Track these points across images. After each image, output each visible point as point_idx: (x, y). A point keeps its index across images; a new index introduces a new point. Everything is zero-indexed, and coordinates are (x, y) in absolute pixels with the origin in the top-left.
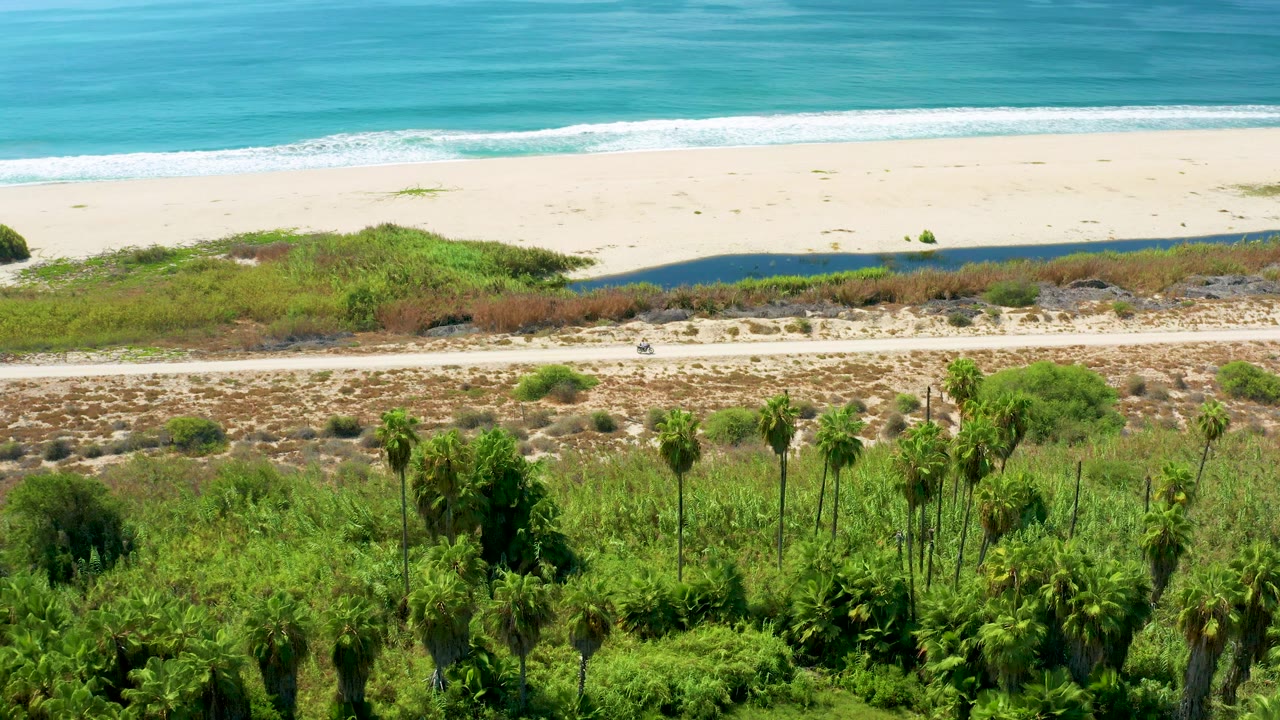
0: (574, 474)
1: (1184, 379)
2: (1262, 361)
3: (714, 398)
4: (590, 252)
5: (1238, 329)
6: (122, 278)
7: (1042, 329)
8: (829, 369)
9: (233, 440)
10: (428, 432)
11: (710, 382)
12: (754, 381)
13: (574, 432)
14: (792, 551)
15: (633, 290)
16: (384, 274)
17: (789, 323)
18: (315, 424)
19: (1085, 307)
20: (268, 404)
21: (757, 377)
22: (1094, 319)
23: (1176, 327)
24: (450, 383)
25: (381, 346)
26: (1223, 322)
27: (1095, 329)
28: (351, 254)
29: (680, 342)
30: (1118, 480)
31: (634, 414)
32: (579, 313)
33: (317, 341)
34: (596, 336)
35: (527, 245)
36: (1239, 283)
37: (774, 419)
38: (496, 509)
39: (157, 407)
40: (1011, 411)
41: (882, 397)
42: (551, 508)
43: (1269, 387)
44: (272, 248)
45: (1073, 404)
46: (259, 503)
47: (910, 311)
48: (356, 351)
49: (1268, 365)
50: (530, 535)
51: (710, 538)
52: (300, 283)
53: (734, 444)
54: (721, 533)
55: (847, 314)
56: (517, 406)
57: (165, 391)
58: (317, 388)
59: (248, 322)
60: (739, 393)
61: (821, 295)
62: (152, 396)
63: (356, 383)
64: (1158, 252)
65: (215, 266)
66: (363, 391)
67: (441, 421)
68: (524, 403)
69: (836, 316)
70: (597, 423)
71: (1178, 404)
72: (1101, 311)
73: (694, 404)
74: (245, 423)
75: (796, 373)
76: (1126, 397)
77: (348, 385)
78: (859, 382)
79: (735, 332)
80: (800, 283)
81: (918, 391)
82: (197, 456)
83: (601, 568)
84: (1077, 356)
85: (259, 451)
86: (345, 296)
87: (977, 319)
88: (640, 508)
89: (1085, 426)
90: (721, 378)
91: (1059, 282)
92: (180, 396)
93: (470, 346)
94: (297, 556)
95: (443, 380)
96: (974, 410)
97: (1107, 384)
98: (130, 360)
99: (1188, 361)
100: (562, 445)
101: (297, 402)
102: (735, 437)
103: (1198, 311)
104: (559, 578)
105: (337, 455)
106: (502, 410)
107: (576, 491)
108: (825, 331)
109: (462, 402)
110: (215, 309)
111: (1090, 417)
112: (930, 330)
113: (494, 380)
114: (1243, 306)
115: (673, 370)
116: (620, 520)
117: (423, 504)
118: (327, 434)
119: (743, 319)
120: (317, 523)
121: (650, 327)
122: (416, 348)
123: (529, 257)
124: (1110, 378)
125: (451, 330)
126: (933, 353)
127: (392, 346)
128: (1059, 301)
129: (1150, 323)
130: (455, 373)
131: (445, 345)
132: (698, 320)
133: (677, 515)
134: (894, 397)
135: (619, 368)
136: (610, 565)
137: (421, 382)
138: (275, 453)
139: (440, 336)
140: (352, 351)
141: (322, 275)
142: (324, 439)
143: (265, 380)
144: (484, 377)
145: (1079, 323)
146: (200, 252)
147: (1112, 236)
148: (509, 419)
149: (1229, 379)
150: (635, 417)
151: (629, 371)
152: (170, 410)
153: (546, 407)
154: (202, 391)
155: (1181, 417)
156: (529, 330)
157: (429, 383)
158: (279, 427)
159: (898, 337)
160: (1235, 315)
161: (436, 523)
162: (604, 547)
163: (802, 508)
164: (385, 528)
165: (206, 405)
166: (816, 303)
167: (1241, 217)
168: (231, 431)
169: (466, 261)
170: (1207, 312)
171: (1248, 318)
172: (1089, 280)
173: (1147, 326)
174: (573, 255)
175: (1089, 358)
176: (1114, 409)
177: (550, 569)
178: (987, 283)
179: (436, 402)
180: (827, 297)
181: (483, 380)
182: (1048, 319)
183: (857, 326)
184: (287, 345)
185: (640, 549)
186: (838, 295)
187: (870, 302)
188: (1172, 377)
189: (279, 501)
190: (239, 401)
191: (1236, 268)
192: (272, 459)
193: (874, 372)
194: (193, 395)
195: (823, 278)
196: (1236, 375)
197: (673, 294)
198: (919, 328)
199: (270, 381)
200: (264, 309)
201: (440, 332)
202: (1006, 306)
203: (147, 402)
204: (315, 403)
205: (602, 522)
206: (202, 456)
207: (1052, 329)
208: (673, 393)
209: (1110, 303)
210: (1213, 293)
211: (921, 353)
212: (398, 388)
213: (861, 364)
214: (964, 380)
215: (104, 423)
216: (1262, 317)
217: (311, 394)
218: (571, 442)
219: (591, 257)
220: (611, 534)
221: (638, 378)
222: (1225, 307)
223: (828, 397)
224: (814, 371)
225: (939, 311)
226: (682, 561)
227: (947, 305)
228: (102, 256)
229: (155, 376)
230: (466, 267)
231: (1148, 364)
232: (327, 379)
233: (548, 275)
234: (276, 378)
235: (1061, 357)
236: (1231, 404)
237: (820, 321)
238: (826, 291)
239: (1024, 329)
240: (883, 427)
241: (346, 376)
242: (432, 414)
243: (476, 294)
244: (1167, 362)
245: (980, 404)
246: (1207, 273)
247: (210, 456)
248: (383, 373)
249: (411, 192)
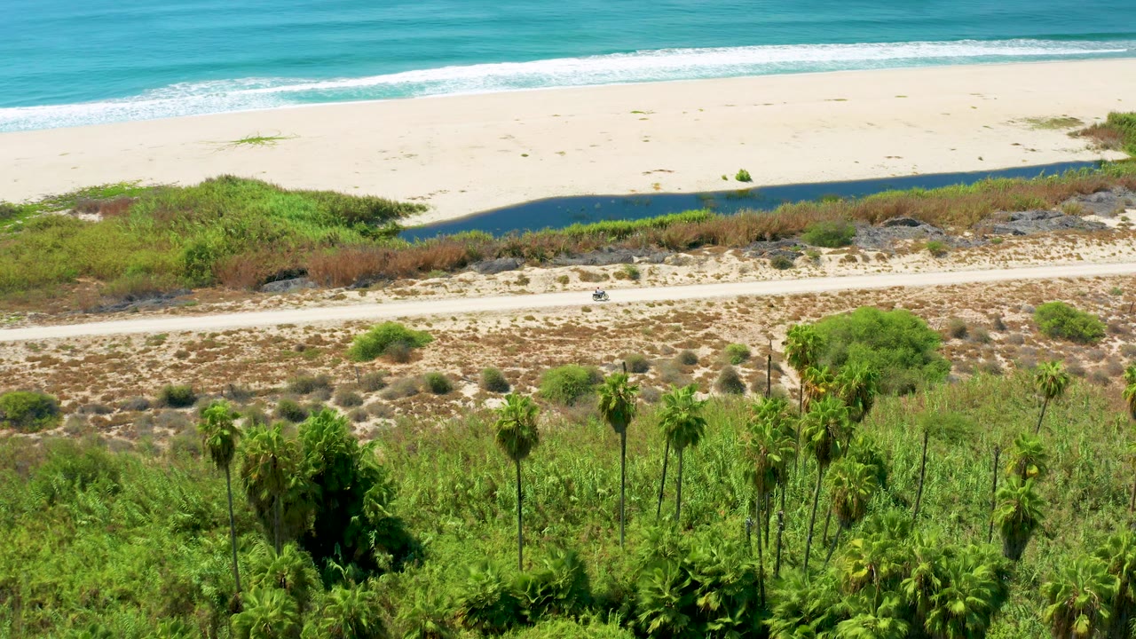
0: (409, 443)
1: (1003, 319)
2: (1073, 298)
3: (547, 353)
4: (423, 198)
5: (1046, 265)
7: (861, 270)
8: (659, 318)
9: (66, 413)
10: (262, 399)
11: (543, 336)
12: (585, 333)
13: (409, 395)
14: (633, 525)
15: (464, 239)
16: (221, 229)
17: (617, 270)
18: (149, 393)
19: (901, 246)
20: (104, 373)
21: (589, 329)
22: (909, 258)
23: (987, 264)
24: (285, 343)
25: (217, 305)
26: (1031, 258)
27: (912, 269)
28: (190, 209)
29: (512, 292)
30: (954, 437)
31: (468, 373)
32: (412, 265)
33: (155, 300)
34: (429, 289)
35: (362, 192)
36: (1042, 218)
37: (614, 398)
38: (328, 495)
40: (858, 384)
41: (712, 347)
42: (385, 494)
44: (112, 202)
45: (900, 352)
46: (88, 489)
47: (734, 254)
48: (193, 311)
49: (1079, 302)
50: (364, 520)
51: (549, 513)
52: (139, 239)
53: (570, 403)
54: (561, 509)
55: (673, 259)
56: (351, 367)
58: (152, 353)
59: (89, 280)
60: (572, 347)
61: (648, 241)
63: (192, 346)
64: (962, 188)
65: (59, 222)
66: (199, 355)
67: (276, 386)
68: (357, 365)
69: (662, 261)
70: (431, 385)
71: (999, 347)
72: (915, 250)
73: (527, 360)
74: (79, 393)
75: (627, 323)
76: (948, 340)
77: (184, 349)
78: (688, 332)
79: (565, 280)
80: (626, 227)
81: (747, 339)
82: (31, 432)
83: (439, 552)
84: (897, 297)
85: (92, 425)
86: (182, 253)
87: (798, 261)
89: (912, 374)
90: (553, 330)
91: (872, 221)
92: (16, 366)
93: (305, 302)
94: (124, 548)
95: (279, 340)
96: (816, 377)
97: (929, 326)
99: (1003, 300)
100: (397, 409)
101: (132, 369)
102: (570, 396)
103: (1007, 248)
104: (396, 566)
105: (170, 427)
106: (337, 372)
107: (411, 465)
108: (652, 277)
109: (296, 365)
110: (56, 268)
111: (917, 365)
112: (754, 273)
113: (329, 339)
114: (1049, 242)
115: (506, 323)
116: (457, 496)
117: (253, 492)
118: (160, 404)
119: (572, 267)
120: (146, 511)
121: (482, 277)
122: (252, 306)
123: (363, 206)
124: (931, 320)
125: (287, 285)
126: (759, 299)
127: (229, 304)
128: (875, 241)
129: (963, 261)
130: (290, 332)
131: (280, 302)
132: (529, 268)
133: (515, 490)
134: (724, 346)
135: (453, 322)
136: (447, 549)
137: (256, 344)
138: (108, 426)
139: (276, 291)
140: (189, 311)
141: (161, 230)
142: (159, 409)
143: (102, 345)
144: (320, 336)
145: (895, 262)
146: (46, 208)
147: (916, 171)
148: (344, 382)
149: (1046, 320)
150: (469, 376)
151: (462, 326)
152: (5, 381)
153: (381, 367)
154: (39, 359)
155: (1003, 360)
156: (363, 283)
157: (264, 344)
158: (113, 398)
159: (723, 282)
160: (1042, 251)
161: (267, 513)
162: (442, 526)
163: (641, 478)
164: (216, 514)
165: (42, 375)
166: (642, 248)
167: (1033, 150)
168: (65, 404)
169: (302, 212)
170: (1016, 248)
171: (1054, 254)
172: (901, 218)
173: (960, 264)
174: (406, 202)
175: (909, 299)
176: (939, 354)
177: (386, 559)
178: (805, 224)
179: (271, 365)
180: (653, 242)
181: (318, 340)
182: (866, 259)
183: (683, 271)
184: (125, 306)
186: (663, 240)
187: (693, 246)
188: (990, 317)
190: (74, 369)
191: (1038, 204)
192: (105, 433)
193: (703, 320)
194: (29, 364)
195: (647, 222)
196: (1053, 316)
197: (503, 243)
198: (743, 271)
199: (106, 347)
200: (105, 266)
201: (276, 287)
202: (825, 246)
204: (150, 370)
205: (439, 500)
206: (36, 431)
207: (871, 269)
208: (507, 348)
209: (923, 241)
210: (1019, 229)
211: (747, 298)
212: (233, 350)
213: (690, 312)
214: (805, 345)
216: (1068, 252)
217: (147, 359)
218: (406, 406)
219: (422, 203)
220: (448, 512)
221: (471, 332)
222: (1032, 243)
223: (659, 348)
224: (644, 320)
225: (761, 254)
226: (523, 542)
227: (769, 247)
230: (302, 218)
231: (966, 304)
232: (162, 343)
233: (382, 222)
234: (113, 343)
235: (882, 298)
236: (1050, 345)
237: (647, 266)
238: (652, 236)
239: (843, 271)
240: (715, 380)
241: (181, 339)
242: (266, 379)
243: (311, 248)
244: (983, 301)
245: (821, 371)
246: (1013, 209)
247: (43, 431)
248: (218, 335)
249: (251, 140)
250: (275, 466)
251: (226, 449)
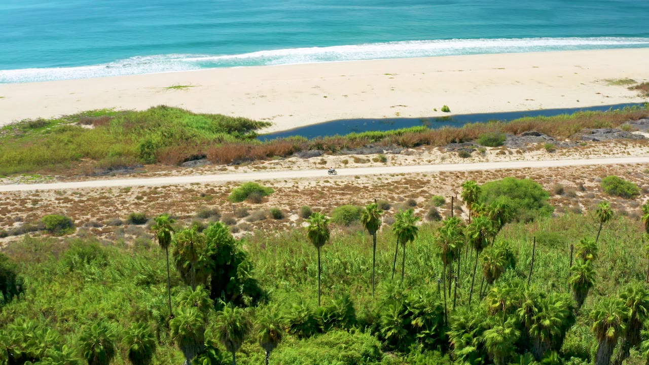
0: (261, 243)
1: (584, 185)
2: (624, 175)
3: (335, 199)
4: (269, 119)
5: (610, 157)
6: (22, 136)
7: (507, 159)
8: (396, 182)
9: (78, 226)
10: (183, 220)
11: (333, 190)
12: (356, 190)
13: (261, 220)
14: (379, 285)
15: (292, 140)
16: (160, 133)
17: (374, 157)
18: (122, 217)
19: (530, 146)
20: (97, 206)
21: (359, 187)
22: (535, 153)
23: (577, 157)
24: (195, 193)
25: (158, 173)
26: (602, 153)
27: (535, 158)
28: (143, 122)
29: (317, 168)
30: (552, 244)
31: (293, 209)
32: (263, 153)
33: (124, 170)
34: (272, 166)
35: (236, 116)
36: (609, 132)
37: (370, 216)
38: (218, 266)
39: (37, 209)
40: (498, 210)
41: (425, 198)
42: (248, 266)
43: (628, 190)
44: (101, 119)
45: (526, 200)
46: (91, 263)
47: (439, 150)
48: (145, 176)
49: (627, 177)
50: (237, 280)
51: (335, 279)
52: (115, 138)
53: (347, 225)
54: (341, 277)
55: (405, 152)
56: (230, 205)
57: (42, 199)
58: (123, 197)
59: (88, 160)
60: (349, 196)
61: (391, 142)
62: (35, 202)
63: (144, 194)
64: (566, 116)
65: (71, 129)
66: (148, 198)
67: (190, 214)
68: (234, 204)
69: (399, 153)
70: (273, 214)
71: (581, 199)
72: (538, 148)
73: (325, 203)
74: (84, 217)
75: (379, 185)
76: (553, 195)
77: (140, 195)
78: (412, 189)
79: (346, 162)
80: (380, 135)
81: (444, 194)
82: (59, 236)
83: (276, 297)
84: (527, 173)
85: (92, 233)
86: (139, 145)
87: (473, 154)
88: (297, 263)
89: (532, 213)
90: (339, 188)
91: (515, 133)
92: (50, 202)
93: (205, 172)
94: (111, 293)
95: (191, 191)
96: (477, 208)
97: (543, 188)
98: (24, 182)
99: (585, 175)
100: (255, 227)
101: (112, 205)
102: (347, 221)
103: (589, 148)
104: (254, 304)
105: (134, 234)
106: (223, 208)
107: (262, 254)
108: (393, 161)
109: (201, 204)
110: (70, 153)
111: (535, 208)
112: (449, 160)
113: (218, 191)
114: (612, 145)
115: (313, 184)
116: (286, 270)
117: (179, 264)
118: (128, 223)
119: (350, 155)
120: (122, 275)
121: (301, 160)
122: (177, 173)
123: (237, 122)
124: (545, 185)
125: (195, 163)
126: (451, 173)
127: (164, 172)
128: (516, 143)
129: (564, 154)
130: (197, 187)
131: (192, 171)
132: (326, 156)
133: (317, 267)
134: (431, 197)
135: (285, 183)
136: (281, 296)
137: (179, 193)
138: (100, 233)
139: (190, 166)
140: (143, 176)
141: (127, 133)
142: (127, 225)
143: (96, 192)
144: (213, 189)
145: (527, 155)
146: (63, 121)
147: (541, 107)
148: (226, 212)
149: (607, 185)
150: (293, 211)
151: (290, 185)
152: (44, 210)
153: (246, 205)
154: (62, 199)
155: (583, 206)
156: (236, 163)
157: (183, 193)
158: (103, 219)
159: (432, 164)
160: (608, 150)
161: (186, 275)
162: (278, 285)
163: (384, 262)
164: (159, 277)
165: (64, 207)
166: (388, 146)
167: (608, 97)
168: (77, 222)
169: (204, 125)
170: (594, 148)
171: (615, 151)
172: (531, 132)
173: (562, 156)
174: (260, 121)
175: (533, 174)
176: (548, 202)
177: (249, 299)
178: (478, 134)
179: (187, 203)
180: (394, 142)
181: (212, 191)
182: (511, 153)
183: (410, 158)
184: (108, 173)
185: (297, 286)
186: (400, 142)
187: (416, 145)
188: (577, 184)
189: (102, 263)
190: (81, 204)
191: (607, 125)
192: (99, 237)
193: (420, 184)
194: (57, 202)
195: (392, 132)
196: (611, 183)
197: (313, 142)
198: (443, 159)
199: (98, 193)
200: (96, 152)
201: (189, 164)
202: (488, 146)
203: (32, 206)
204: (122, 205)
205: (277, 271)
206: (62, 235)
207: (513, 158)
208: (314, 197)
209: (543, 144)
210: (596, 138)
211: (445, 173)
212: (167, 196)
213: (413, 179)
214: (472, 191)
215: (9, 218)
216: (622, 151)
217: (120, 200)
218: (259, 225)
219: (269, 121)
220: (281, 278)
221: (295, 188)
222: (603, 145)
223: (396, 198)
224: (388, 183)
225: (453, 150)
226: (321, 293)
227: (458, 146)
228: (11, 125)
229: (37, 191)
230: (203, 128)
231: (564, 177)
232: (129, 191)
233: (247, 131)
234: (102, 191)
235: (519, 174)
236: (609, 199)
237: (391, 155)
238: (394, 139)
239: (498, 159)
240: (426, 214)
241: (139, 190)
242: (185, 210)
243: (209, 143)
244: (574, 176)
245: (480, 205)
246: (593, 127)
247: (65, 236)
248: (158, 188)
249: (175, 87)
250: (192, 248)
251: (167, 239)
